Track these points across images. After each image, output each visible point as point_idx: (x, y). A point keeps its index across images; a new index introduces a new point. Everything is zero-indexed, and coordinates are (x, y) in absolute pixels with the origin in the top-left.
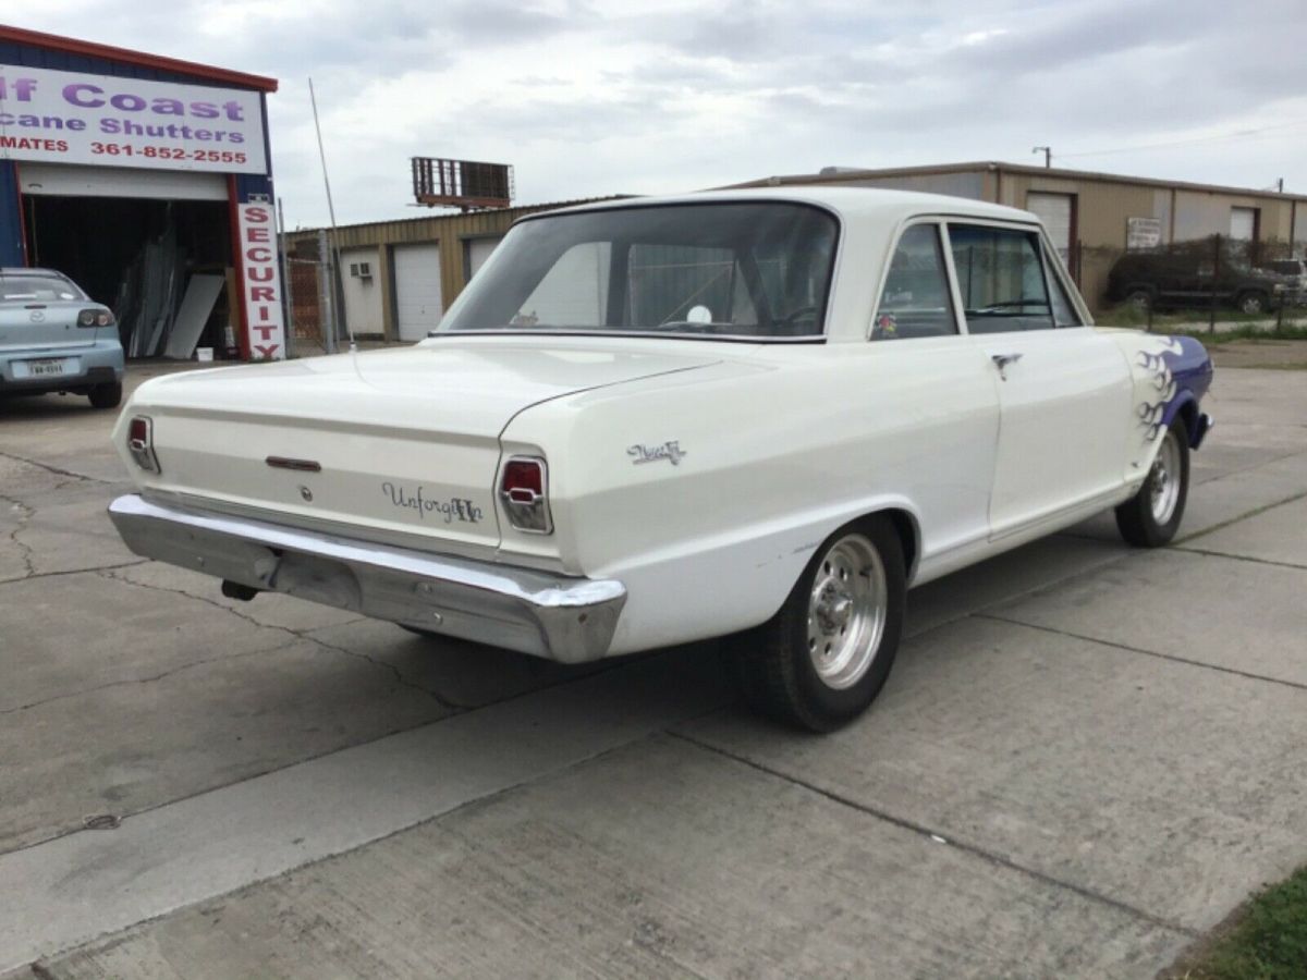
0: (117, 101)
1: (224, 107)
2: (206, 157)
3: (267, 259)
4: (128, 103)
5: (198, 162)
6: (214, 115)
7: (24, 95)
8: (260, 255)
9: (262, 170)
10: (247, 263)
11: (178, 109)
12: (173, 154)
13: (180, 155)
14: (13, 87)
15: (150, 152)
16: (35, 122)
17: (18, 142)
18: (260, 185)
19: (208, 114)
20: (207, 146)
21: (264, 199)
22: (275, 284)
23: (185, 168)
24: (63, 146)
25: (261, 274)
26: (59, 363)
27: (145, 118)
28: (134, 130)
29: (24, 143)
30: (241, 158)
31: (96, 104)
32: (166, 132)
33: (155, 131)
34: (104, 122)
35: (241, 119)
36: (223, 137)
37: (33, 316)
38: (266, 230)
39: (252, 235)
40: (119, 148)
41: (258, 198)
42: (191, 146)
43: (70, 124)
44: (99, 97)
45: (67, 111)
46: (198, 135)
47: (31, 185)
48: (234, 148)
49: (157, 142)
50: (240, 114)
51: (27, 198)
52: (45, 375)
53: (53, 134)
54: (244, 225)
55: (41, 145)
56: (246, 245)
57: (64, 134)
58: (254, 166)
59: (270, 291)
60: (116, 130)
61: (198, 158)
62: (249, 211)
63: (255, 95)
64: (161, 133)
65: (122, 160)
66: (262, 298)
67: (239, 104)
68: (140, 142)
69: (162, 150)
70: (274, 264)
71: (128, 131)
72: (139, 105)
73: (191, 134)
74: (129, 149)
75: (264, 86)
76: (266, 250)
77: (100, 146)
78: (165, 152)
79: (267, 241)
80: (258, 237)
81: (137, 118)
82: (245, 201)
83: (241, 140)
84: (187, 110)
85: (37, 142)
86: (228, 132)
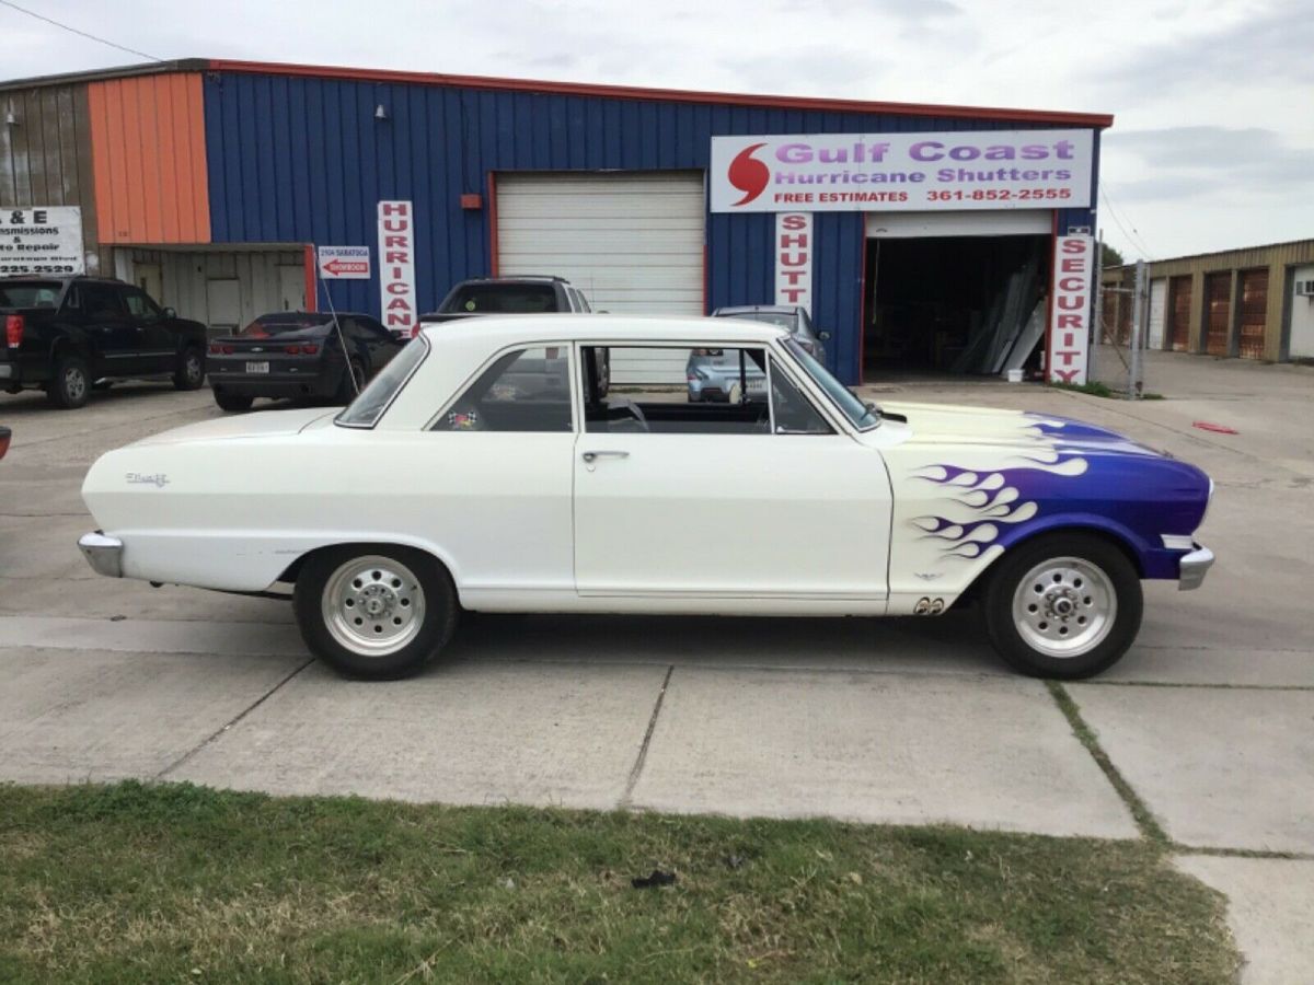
0: (955, 154)
1: (1055, 147)
2: (1031, 195)
3: (1079, 288)
4: (965, 154)
5: (1023, 201)
6: (1044, 155)
7: (878, 158)
8: (1072, 284)
9: (1086, 203)
10: (1058, 292)
11: (1009, 154)
12: (999, 195)
13: (1006, 195)
14: (870, 151)
15: (978, 195)
16: (884, 178)
17: (868, 197)
18: (1084, 218)
19: (1036, 155)
20: (1031, 186)
21: (1085, 231)
22: (1084, 312)
23: (1011, 207)
24: (904, 197)
25: (1071, 302)
27: (981, 165)
28: (966, 177)
29: (873, 197)
30: (1066, 193)
31: (937, 157)
32: (996, 176)
33: (985, 176)
34: (941, 173)
35: (1071, 157)
36: (1050, 176)
38: (1082, 260)
39: (1067, 266)
40: (951, 194)
41: (1079, 230)
42: (1015, 187)
43: (912, 178)
44: (939, 151)
45: (911, 166)
46: (1026, 176)
47: (879, 230)
48: (1058, 185)
49: (985, 186)
50: (1070, 152)
51: (872, 242)
53: (897, 187)
54: (1060, 256)
55: (886, 197)
56: (1059, 275)
57: (907, 187)
58: (1080, 200)
59: (1078, 318)
60: (951, 178)
61: (1023, 197)
62: (1067, 244)
63: (1090, 132)
64: (990, 177)
65: (953, 204)
66: (1069, 325)
67: (1070, 143)
68: (968, 187)
69: (989, 193)
70: (1086, 294)
71: (961, 179)
72: (974, 154)
73: (1019, 176)
74: (959, 194)
75: (1098, 123)
76: (1079, 280)
77: (935, 194)
78: (992, 194)
79: (1082, 271)
80: (1072, 268)
81: (968, 166)
82: (1064, 233)
83: (1068, 177)
84: (1018, 153)
85: (883, 195)
86: (1056, 170)
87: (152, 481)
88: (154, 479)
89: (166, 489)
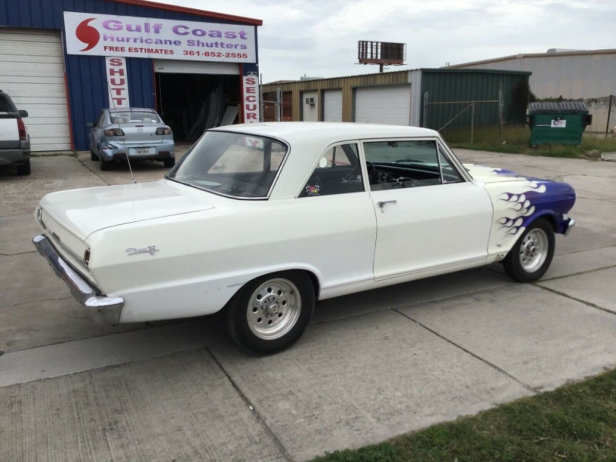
0: (194, 32)
1: (239, 33)
2: (230, 56)
3: (254, 101)
4: (199, 33)
5: (227, 58)
6: (235, 37)
7: (157, 31)
8: (251, 99)
9: (254, 61)
10: (246, 103)
11: (219, 35)
12: (217, 55)
13: (219, 55)
14: (153, 27)
15: (207, 54)
16: (161, 42)
17: (154, 51)
18: (252, 68)
19: (232, 36)
20: (231, 51)
21: (254, 74)
22: (257, 112)
23: (221, 61)
24: (172, 52)
25: (251, 107)
26: (147, 149)
27: (206, 39)
28: (201, 45)
29: (157, 51)
30: (245, 56)
31: (186, 34)
32: (214, 45)
33: (209, 45)
34: (189, 41)
35: (246, 39)
36: (238, 47)
37: (138, 129)
38: (254, 88)
39: (248, 90)
40: (195, 53)
41: (252, 74)
42: (224, 51)
43: (175, 43)
44: (187, 30)
45: (174, 37)
46: (227, 46)
47: (159, 69)
48: (242, 52)
49: (210, 50)
50: (246, 36)
51: (157, 74)
52: (142, 154)
53: (168, 47)
54: (245, 86)
55: (163, 52)
56: (246, 95)
57: (173, 47)
58: (251, 59)
59: (255, 115)
60: (194, 45)
61: (227, 56)
62: (248, 80)
63: (253, 28)
64: (212, 45)
65: (195, 58)
66: (251, 118)
67: (245, 32)
68: (203, 50)
69: (212, 53)
70: (257, 103)
71: (198, 45)
72: (203, 34)
73: (224, 46)
74: (198, 53)
75: (256, 23)
76: (254, 97)
77: (187, 52)
78: (213, 54)
79: (255, 93)
80: (251, 91)
81: (202, 39)
82: (246, 75)
83: (245, 48)
84: (223, 35)
85: (161, 50)
86: (240, 44)
87: (147, 252)
88: (148, 250)
89: (157, 256)
